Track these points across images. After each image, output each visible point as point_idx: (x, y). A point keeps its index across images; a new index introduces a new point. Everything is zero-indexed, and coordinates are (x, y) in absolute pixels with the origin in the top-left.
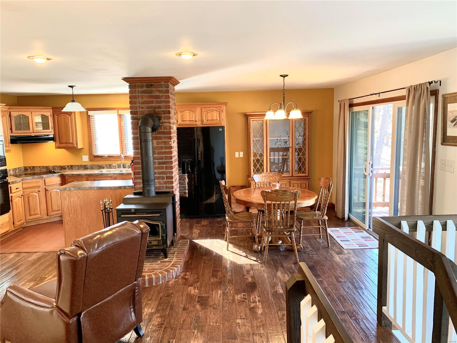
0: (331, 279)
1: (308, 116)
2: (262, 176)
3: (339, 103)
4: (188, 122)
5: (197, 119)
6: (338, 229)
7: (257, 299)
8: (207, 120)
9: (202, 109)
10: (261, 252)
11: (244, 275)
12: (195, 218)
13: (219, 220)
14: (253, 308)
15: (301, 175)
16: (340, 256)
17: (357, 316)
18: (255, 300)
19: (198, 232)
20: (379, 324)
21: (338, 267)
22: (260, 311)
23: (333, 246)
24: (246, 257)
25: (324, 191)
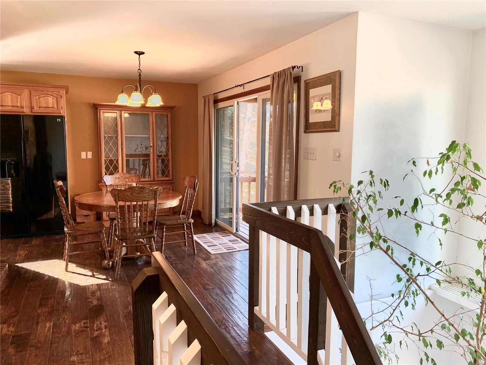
0: (197, 288)
1: (171, 112)
2: (116, 177)
3: (203, 100)
4: (10, 108)
5: (24, 105)
6: (205, 235)
7: (104, 324)
8: (39, 107)
9: (31, 91)
10: (113, 268)
11: (87, 298)
12: (22, 237)
13: (57, 237)
14: (98, 337)
15: (164, 179)
16: (208, 262)
17: (227, 324)
18: (100, 327)
19: (24, 254)
20: (250, 328)
21: (206, 274)
22: (106, 340)
23: (200, 253)
24: (93, 276)
25: (189, 191)
